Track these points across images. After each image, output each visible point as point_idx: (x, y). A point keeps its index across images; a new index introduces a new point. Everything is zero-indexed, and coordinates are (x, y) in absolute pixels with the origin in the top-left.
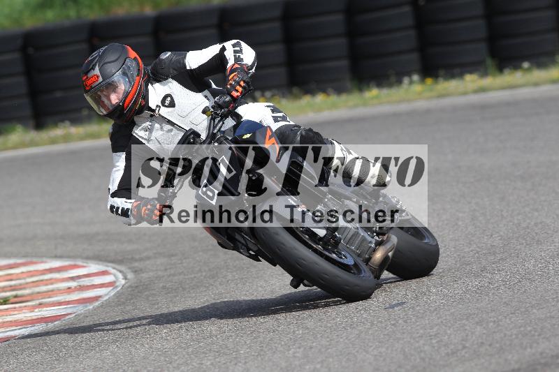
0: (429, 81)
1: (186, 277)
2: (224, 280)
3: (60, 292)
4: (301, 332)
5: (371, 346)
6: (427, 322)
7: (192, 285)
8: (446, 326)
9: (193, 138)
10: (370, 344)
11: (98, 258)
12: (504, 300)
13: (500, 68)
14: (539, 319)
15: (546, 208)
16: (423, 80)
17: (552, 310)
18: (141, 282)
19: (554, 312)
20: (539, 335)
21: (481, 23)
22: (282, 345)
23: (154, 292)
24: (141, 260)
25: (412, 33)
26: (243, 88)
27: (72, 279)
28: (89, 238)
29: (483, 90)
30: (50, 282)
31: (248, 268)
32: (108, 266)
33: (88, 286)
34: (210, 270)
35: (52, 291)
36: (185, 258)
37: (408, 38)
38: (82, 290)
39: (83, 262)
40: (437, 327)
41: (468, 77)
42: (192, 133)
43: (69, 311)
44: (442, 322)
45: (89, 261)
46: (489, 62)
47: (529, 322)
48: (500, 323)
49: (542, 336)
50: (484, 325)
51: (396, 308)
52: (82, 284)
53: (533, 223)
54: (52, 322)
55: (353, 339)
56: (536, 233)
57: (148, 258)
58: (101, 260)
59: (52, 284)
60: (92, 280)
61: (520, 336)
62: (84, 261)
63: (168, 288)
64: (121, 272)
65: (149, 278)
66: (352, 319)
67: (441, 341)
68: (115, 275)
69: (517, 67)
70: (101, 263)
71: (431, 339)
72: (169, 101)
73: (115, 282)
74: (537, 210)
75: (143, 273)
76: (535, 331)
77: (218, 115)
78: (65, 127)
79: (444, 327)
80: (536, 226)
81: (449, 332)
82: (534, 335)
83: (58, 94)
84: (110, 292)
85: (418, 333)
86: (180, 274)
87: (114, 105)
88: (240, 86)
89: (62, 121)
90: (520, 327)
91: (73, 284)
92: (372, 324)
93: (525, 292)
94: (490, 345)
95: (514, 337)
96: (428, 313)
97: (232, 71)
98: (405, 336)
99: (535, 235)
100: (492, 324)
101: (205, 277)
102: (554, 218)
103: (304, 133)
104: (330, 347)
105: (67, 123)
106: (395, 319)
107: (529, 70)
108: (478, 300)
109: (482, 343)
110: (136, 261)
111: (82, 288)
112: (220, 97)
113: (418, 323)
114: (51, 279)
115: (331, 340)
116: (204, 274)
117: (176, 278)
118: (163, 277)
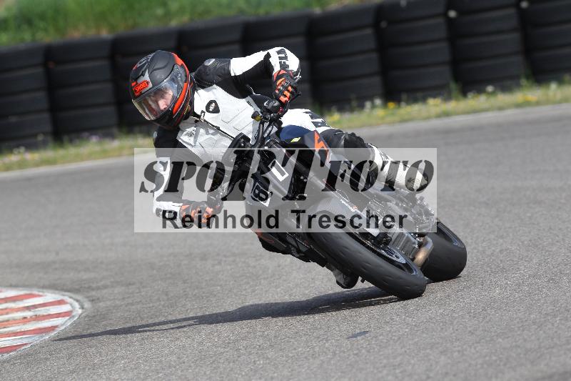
0: (391, 105)
1: (145, 306)
2: (183, 309)
3: (16, 322)
4: (262, 362)
5: (333, 377)
6: (390, 351)
7: (150, 314)
8: (410, 356)
9: (244, 142)
10: (332, 374)
11: (54, 287)
12: (469, 329)
13: (464, 93)
14: (504, 349)
15: (511, 235)
16: (385, 105)
17: (517, 339)
18: (98, 311)
19: (520, 341)
20: (505, 365)
21: (444, 46)
22: (242, 376)
23: (111, 322)
24: (98, 288)
25: (374, 56)
26: (291, 93)
27: (28, 308)
28: (45, 267)
29: (447, 114)
30: (6, 311)
31: (207, 297)
32: (64, 295)
33: (43, 316)
34: (168, 299)
35: (8, 321)
36: (143, 287)
37: (371, 61)
38: (39, 320)
39: (39, 292)
40: (401, 357)
41: (431, 101)
42: (242, 138)
43: (25, 341)
44: (406, 352)
45: (45, 290)
46: (453, 86)
47: (494, 351)
48: (465, 352)
49: (508, 366)
50: (449, 355)
51: (359, 338)
52: (38, 313)
53: (498, 250)
54: (7, 352)
55: (315, 369)
56: (501, 261)
57: (105, 287)
58: (57, 289)
59: (7, 314)
60: (48, 310)
61: (485, 366)
62: (41, 290)
63: (126, 318)
64: (77, 301)
65: (107, 307)
66: (313, 348)
67: (405, 371)
68: (71, 305)
69: (481, 91)
70: (57, 292)
71: (395, 369)
72: (213, 107)
73: (71, 312)
74: (502, 237)
75: (100, 302)
76: (501, 361)
77: (267, 119)
78: (19, 152)
79: (407, 357)
80: (501, 253)
81: (413, 362)
82: (499, 365)
83: (13, 119)
84: (66, 321)
85: (381, 363)
86: (138, 303)
87: (162, 111)
88: (288, 91)
89: (18, 146)
90: (485, 356)
91: (28, 314)
92: (334, 354)
93: (490, 321)
94: (455, 375)
95: (479, 366)
96: (391, 342)
97: (279, 77)
98: (368, 366)
99: (499, 262)
100: (456, 354)
101: (164, 306)
102: (519, 245)
103: (347, 137)
104: (292, 377)
105: (22, 149)
106: (358, 349)
107: (493, 93)
108: (442, 329)
109: (447, 373)
110: (93, 290)
111: (38, 318)
112: (269, 103)
113: (381, 353)
114: (6, 309)
115: (292, 370)
116: (162, 303)
117: (134, 307)
118: (121, 306)
